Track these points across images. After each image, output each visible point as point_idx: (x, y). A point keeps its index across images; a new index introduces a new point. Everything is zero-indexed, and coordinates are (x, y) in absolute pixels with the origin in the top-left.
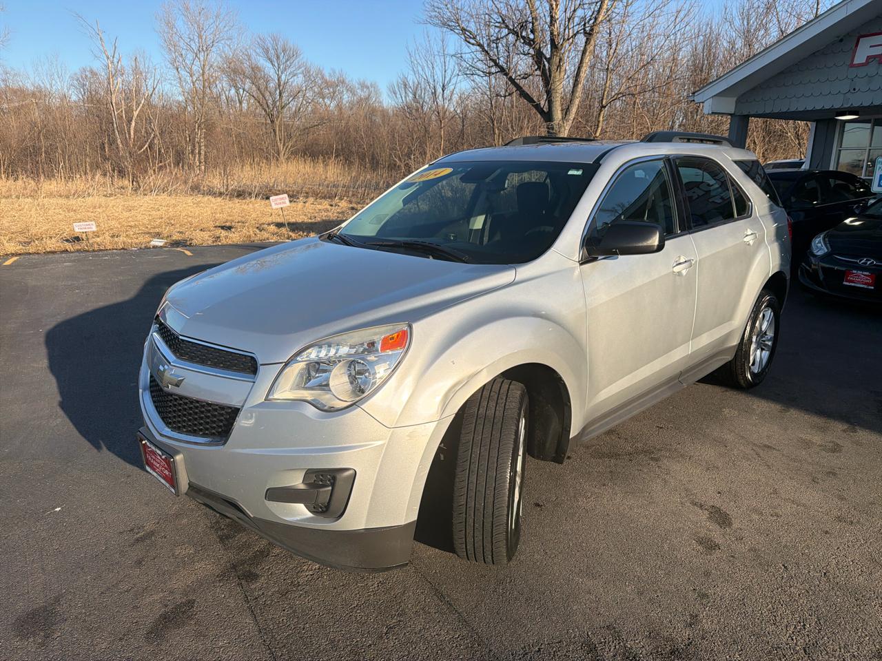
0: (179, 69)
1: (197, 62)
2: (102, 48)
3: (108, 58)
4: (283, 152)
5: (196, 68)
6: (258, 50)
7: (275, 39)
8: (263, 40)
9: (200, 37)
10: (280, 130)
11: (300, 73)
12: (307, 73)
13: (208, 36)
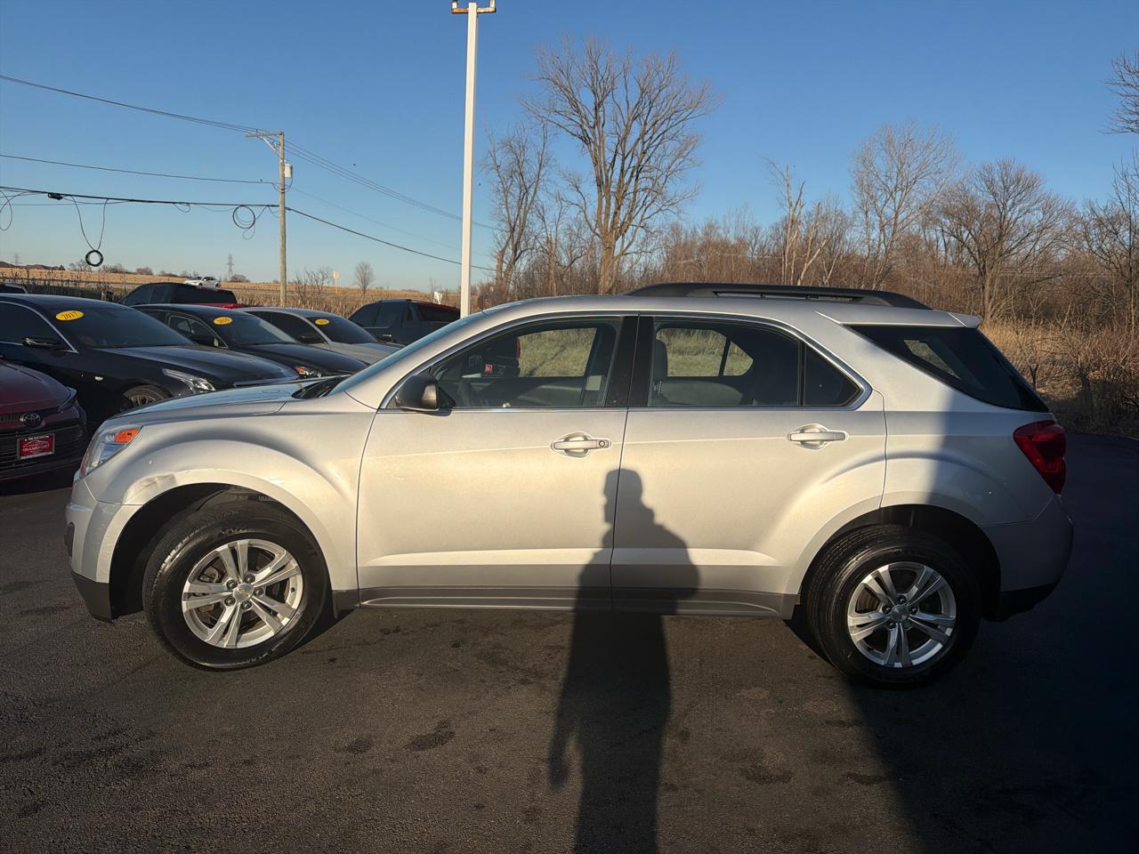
0: (869, 213)
1: (891, 203)
2: (786, 195)
3: (791, 205)
4: (991, 313)
5: (889, 212)
6: (978, 184)
7: (1005, 167)
8: (990, 170)
9: (899, 172)
10: (992, 284)
11: (1038, 209)
12: (1048, 209)
13: (911, 170)
